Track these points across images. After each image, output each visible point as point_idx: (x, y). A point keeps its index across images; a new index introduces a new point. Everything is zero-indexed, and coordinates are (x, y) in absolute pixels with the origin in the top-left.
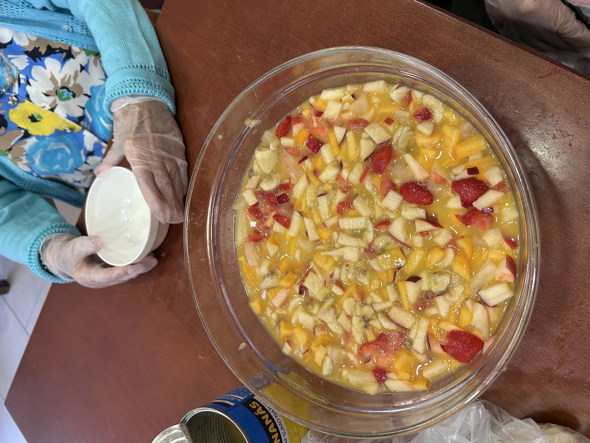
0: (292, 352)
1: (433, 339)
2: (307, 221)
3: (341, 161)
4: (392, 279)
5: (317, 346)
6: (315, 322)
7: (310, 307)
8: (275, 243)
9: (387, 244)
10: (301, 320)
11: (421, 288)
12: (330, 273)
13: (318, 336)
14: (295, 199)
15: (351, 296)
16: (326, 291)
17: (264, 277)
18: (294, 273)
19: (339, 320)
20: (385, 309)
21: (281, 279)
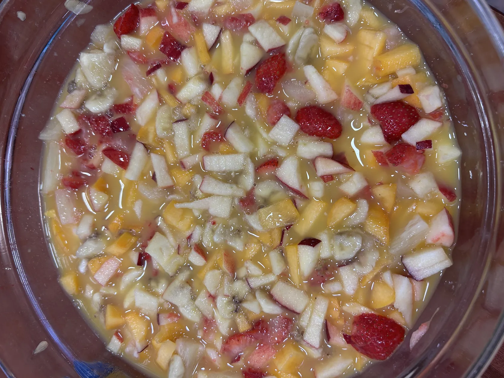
0: (122, 349)
1: (333, 327)
2: (155, 159)
3: (211, 73)
4: (278, 242)
5: (163, 341)
6: (161, 305)
7: (153, 284)
8: (103, 190)
9: (273, 193)
10: (138, 304)
11: (319, 254)
12: (188, 234)
13: (164, 326)
14: (139, 127)
15: (217, 267)
16: (179, 260)
17: (84, 240)
18: (131, 234)
19: (197, 302)
20: (267, 285)
21: (110, 243)
